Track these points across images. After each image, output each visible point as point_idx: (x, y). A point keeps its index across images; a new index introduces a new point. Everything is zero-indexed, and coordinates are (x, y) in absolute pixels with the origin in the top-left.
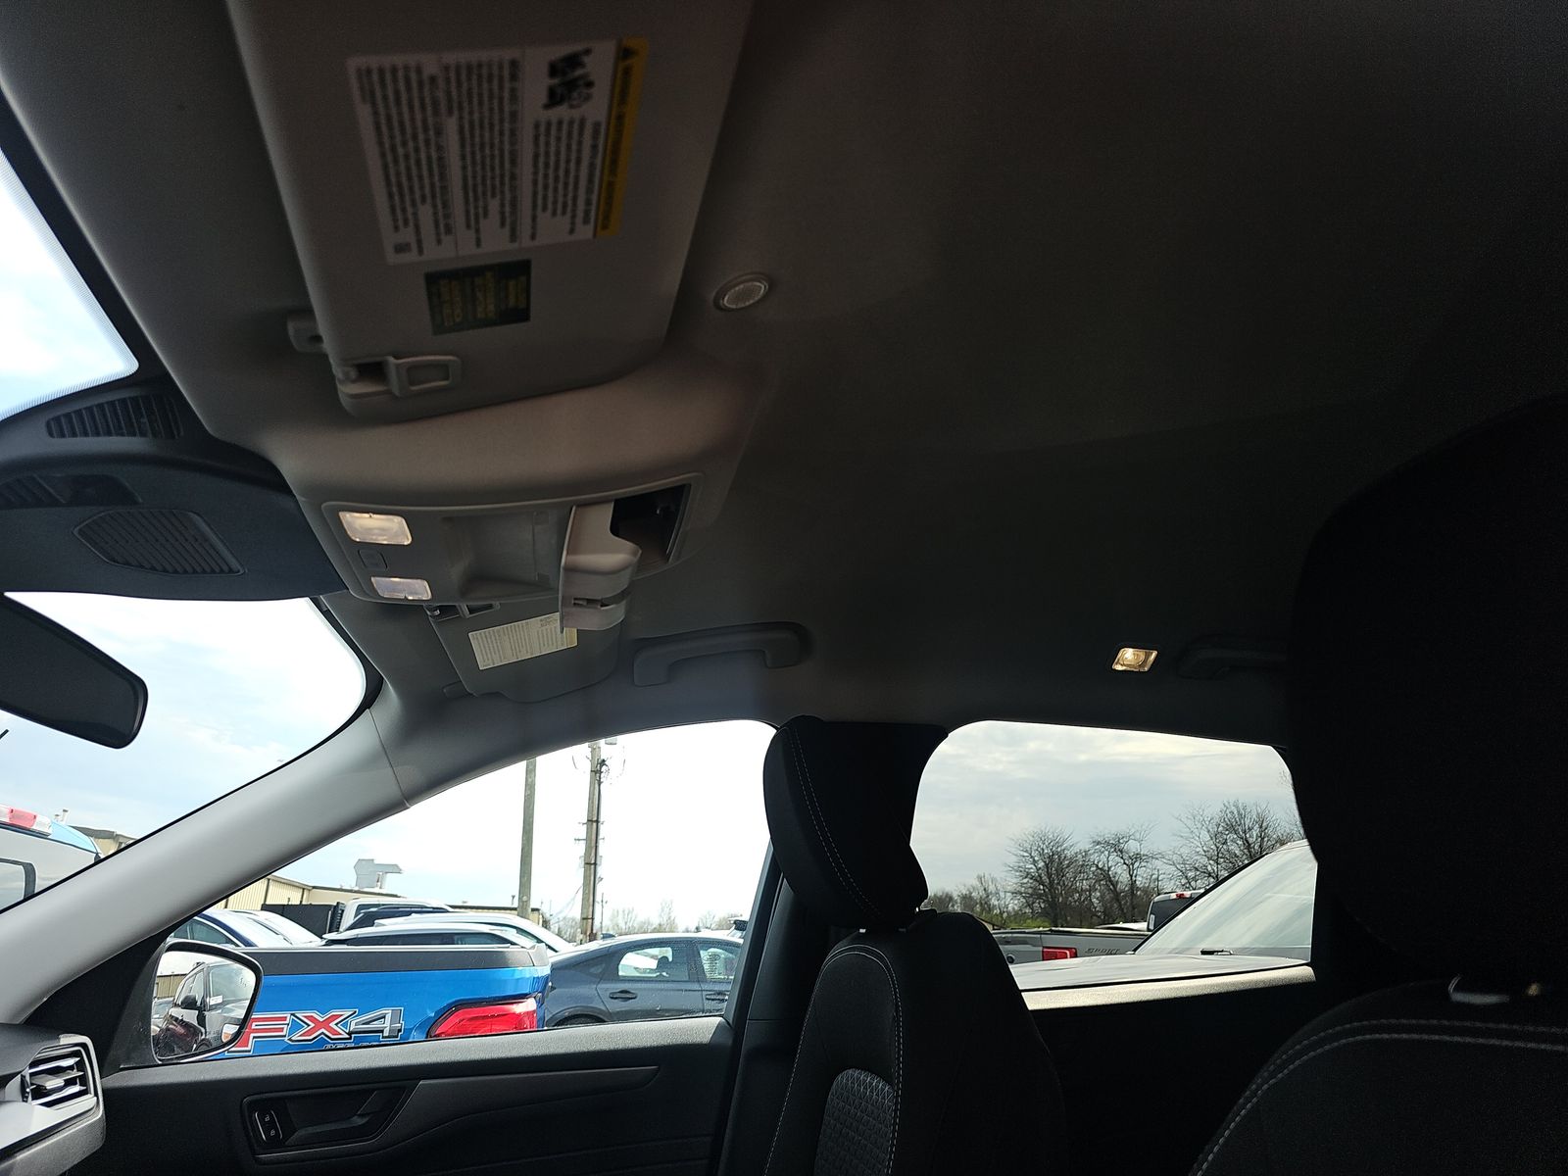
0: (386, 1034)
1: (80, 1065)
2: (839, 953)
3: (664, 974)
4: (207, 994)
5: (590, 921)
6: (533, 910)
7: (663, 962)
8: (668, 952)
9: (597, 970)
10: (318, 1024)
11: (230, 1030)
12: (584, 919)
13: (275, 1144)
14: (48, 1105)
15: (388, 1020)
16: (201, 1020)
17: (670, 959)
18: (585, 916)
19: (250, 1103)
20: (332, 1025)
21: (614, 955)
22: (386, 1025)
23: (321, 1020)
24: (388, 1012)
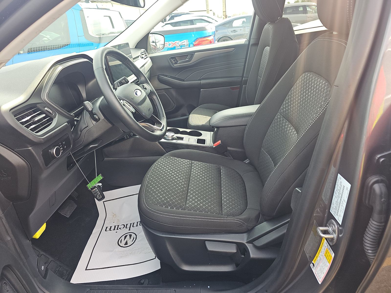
0: (186, 45)
1: (145, 53)
2: (266, 26)
3: (244, 25)
4: (155, 40)
5: (225, 12)
6: (210, 10)
7: (243, 22)
8: (245, 20)
9: (228, 25)
10: (173, 44)
11: (161, 46)
12: (223, 12)
13: (176, 63)
14: (145, 59)
15: (186, 42)
16: (156, 44)
17: (245, 21)
18: (224, 11)
19: (171, 58)
20: (176, 44)
21: (231, 22)
22: (185, 43)
23: (174, 43)
24: (185, 41)
